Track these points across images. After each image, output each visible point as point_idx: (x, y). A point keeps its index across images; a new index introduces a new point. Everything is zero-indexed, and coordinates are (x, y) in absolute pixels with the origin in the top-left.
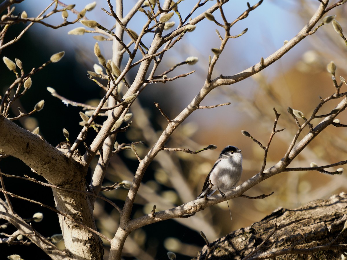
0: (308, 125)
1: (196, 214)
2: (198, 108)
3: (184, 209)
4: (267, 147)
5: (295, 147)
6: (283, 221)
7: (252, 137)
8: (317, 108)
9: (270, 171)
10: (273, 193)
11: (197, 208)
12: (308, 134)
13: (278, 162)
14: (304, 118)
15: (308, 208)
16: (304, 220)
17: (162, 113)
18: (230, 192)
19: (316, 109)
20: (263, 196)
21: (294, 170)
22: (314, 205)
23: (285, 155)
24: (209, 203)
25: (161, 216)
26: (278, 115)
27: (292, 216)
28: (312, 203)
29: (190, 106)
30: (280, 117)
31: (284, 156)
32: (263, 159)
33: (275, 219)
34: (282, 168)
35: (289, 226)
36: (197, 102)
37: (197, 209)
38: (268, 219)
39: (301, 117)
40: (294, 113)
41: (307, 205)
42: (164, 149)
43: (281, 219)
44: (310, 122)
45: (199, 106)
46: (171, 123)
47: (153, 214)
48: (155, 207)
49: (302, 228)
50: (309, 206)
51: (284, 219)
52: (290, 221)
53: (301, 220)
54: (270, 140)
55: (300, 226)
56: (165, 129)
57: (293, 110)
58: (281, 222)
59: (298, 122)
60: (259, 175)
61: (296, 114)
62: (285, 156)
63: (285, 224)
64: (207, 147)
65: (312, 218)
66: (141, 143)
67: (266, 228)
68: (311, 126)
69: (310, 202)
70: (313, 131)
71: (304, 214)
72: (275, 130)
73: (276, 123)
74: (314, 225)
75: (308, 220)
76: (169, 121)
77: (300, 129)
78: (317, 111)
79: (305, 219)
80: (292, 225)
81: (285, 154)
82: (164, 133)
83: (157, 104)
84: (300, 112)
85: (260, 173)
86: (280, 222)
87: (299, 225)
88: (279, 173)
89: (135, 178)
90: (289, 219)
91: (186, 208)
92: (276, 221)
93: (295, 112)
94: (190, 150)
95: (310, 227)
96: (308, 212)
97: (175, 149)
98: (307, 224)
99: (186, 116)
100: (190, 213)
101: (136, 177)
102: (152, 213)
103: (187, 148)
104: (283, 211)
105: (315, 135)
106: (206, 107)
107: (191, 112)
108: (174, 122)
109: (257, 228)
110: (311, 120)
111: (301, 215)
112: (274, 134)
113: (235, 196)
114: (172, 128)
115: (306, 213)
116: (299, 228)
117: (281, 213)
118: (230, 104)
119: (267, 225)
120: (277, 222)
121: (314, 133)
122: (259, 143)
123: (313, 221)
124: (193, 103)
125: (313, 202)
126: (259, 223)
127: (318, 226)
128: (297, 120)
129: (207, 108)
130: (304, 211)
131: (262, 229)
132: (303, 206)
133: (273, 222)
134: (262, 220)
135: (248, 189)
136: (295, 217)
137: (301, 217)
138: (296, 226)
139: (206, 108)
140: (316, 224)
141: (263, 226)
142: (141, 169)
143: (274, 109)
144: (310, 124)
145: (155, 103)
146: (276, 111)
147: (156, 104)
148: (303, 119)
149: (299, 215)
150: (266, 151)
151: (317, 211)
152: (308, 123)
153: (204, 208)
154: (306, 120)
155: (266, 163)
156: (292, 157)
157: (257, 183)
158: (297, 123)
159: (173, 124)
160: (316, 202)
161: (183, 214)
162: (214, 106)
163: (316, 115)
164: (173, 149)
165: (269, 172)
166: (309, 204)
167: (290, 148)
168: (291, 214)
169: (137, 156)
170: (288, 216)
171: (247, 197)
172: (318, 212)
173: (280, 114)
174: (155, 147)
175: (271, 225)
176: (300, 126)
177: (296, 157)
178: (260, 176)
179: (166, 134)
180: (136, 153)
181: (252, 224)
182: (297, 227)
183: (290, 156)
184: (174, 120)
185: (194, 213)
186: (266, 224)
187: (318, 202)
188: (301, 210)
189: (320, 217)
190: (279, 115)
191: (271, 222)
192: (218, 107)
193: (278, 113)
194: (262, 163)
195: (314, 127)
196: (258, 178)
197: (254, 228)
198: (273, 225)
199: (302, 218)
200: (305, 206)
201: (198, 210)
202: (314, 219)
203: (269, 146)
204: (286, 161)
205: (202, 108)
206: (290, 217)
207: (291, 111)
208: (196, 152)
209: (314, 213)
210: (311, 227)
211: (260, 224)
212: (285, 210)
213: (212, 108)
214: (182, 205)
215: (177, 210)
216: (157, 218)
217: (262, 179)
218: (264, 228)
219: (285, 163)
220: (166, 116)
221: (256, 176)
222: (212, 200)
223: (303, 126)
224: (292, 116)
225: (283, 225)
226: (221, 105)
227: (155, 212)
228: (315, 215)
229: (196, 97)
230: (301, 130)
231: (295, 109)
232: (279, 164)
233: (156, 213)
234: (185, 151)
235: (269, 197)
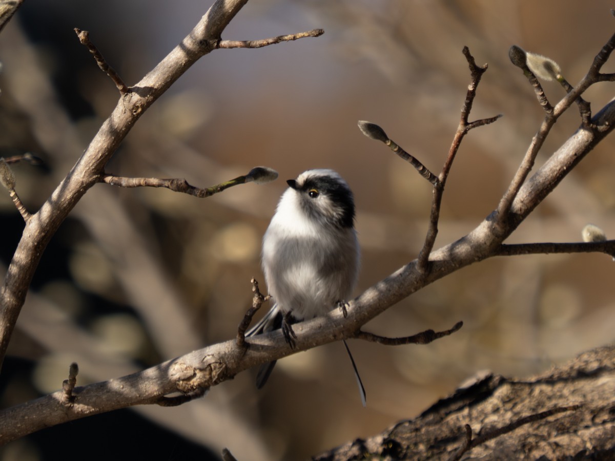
0: (575, 104)
1: (208, 393)
2: (218, 47)
3: (170, 377)
4: (441, 177)
5: (535, 176)
6: (493, 418)
7: (392, 142)
8: (605, 48)
9: (451, 255)
10: (459, 325)
11: (214, 373)
12: (576, 132)
13: (477, 224)
14: (564, 82)
15: (574, 374)
16: (560, 415)
17: (99, 63)
18: (319, 322)
19: (601, 53)
20: (428, 337)
21: (530, 252)
22: (594, 365)
23: (499, 202)
24: (251, 358)
25: (94, 399)
26: (477, 72)
27: (522, 401)
28: (585, 357)
29: (189, 42)
30: (483, 76)
31: (497, 205)
32: (430, 214)
33: (466, 411)
34: (491, 244)
35: (510, 433)
36: (214, 29)
37: (211, 378)
38: (443, 411)
39: (555, 77)
40: (529, 64)
41: (570, 364)
42: (104, 182)
43: (486, 411)
44: (583, 96)
45: (220, 40)
46: (130, 95)
47: (69, 393)
48: (74, 368)
49: (553, 440)
50: (576, 367)
51: (496, 410)
52: (516, 418)
53: (550, 413)
54: (450, 154)
55: (545, 434)
56: (109, 114)
57: (528, 55)
58: (487, 421)
59: (543, 95)
60: (417, 267)
61: (537, 67)
62: (501, 205)
63: (500, 426)
64: (245, 172)
65: (587, 409)
66: (28, 161)
67: (436, 439)
68: (587, 106)
69: (579, 356)
70: (591, 123)
71: (558, 394)
72: (469, 121)
73: (471, 95)
74: (593, 430)
75: (573, 414)
76: (120, 87)
77: (549, 116)
78: (604, 57)
79: (565, 409)
80: (520, 431)
81: (501, 198)
82: (105, 126)
83: (83, 32)
84: (548, 60)
85: (417, 260)
86: (482, 421)
87: (544, 431)
88: (480, 258)
89: (10, 274)
90: (511, 409)
91: (176, 371)
92: (470, 415)
93: (532, 60)
94: (191, 183)
95: (578, 436)
96: (572, 389)
97: (142, 181)
98: (568, 425)
99: (176, 73)
100: (189, 390)
101: (14, 269)
102: (67, 388)
103: (181, 177)
104: (491, 384)
105: (597, 137)
106: (242, 44)
107: (192, 57)
108: (138, 90)
109: (408, 439)
110: (585, 87)
111: (550, 398)
112: (465, 132)
113: (335, 336)
114: (131, 110)
115: (566, 392)
116: (543, 438)
117: (484, 389)
118: (320, 33)
119: (440, 429)
120: (474, 421)
121: (596, 129)
122: (416, 162)
123: (588, 417)
124: (200, 29)
125: (590, 356)
126: (415, 423)
127: (605, 433)
128: (539, 87)
129: (248, 45)
130: (559, 386)
131: (421, 442)
132: (556, 369)
133: (458, 419)
134: (424, 414)
135: (378, 313)
136: (532, 403)
137: (550, 405)
138: (535, 432)
139: (241, 47)
140: (600, 427)
141: (428, 432)
142: (31, 244)
143: (466, 51)
144: (581, 100)
145: (76, 29)
146: (470, 58)
147: (80, 32)
148: (559, 84)
149: (545, 399)
150: (440, 189)
151: (603, 385)
152: (577, 97)
153: (235, 374)
154: (570, 88)
155: (440, 227)
156: (523, 208)
157: (409, 293)
158: (539, 98)
159: (135, 97)
160: (600, 356)
161: (165, 392)
162: (270, 41)
163: (602, 71)
164: (134, 181)
165: (447, 258)
166: (576, 361)
167: (517, 178)
168: (519, 393)
169: (17, 203)
170: (507, 400)
171: (375, 338)
172: (606, 387)
173: (484, 66)
174: (75, 174)
175: (452, 431)
176: (550, 107)
177: (536, 209)
178: (419, 271)
179: (113, 132)
180: (12, 194)
181: (391, 428)
182: (536, 436)
183: (517, 204)
184: (137, 85)
185: (201, 391)
186: (437, 427)
187: (608, 355)
188: (550, 381)
189: (611, 405)
190: (483, 70)
191: (452, 419)
192: (281, 43)
193: (479, 63)
194: (425, 228)
195: (595, 110)
196: (413, 277)
197: (398, 440)
198: (459, 428)
199: (555, 405)
200: (565, 368)
201: (214, 380)
202: (592, 412)
203: (447, 171)
204: (504, 222)
205: (231, 47)
206: (515, 405)
207: (519, 58)
208: (211, 189)
209: (593, 391)
210: (581, 437)
211: (418, 426)
212: (497, 382)
213: (261, 46)
214: (165, 364)
215: (148, 378)
216: (81, 405)
217: (425, 281)
218: (428, 441)
219: (498, 228)
220: (113, 73)
221: (405, 271)
222: (263, 347)
223: (558, 107)
224: (524, 74)
225: (490, 429)
226: (290, 36)
227: (76, 386)
228: (596, 397)
229: (211, 11)
230: (553, 120)
231: (533, 52)
232: (481, 231)
233: (79, 390)
234: (174, 186)
235: (445, 338)
